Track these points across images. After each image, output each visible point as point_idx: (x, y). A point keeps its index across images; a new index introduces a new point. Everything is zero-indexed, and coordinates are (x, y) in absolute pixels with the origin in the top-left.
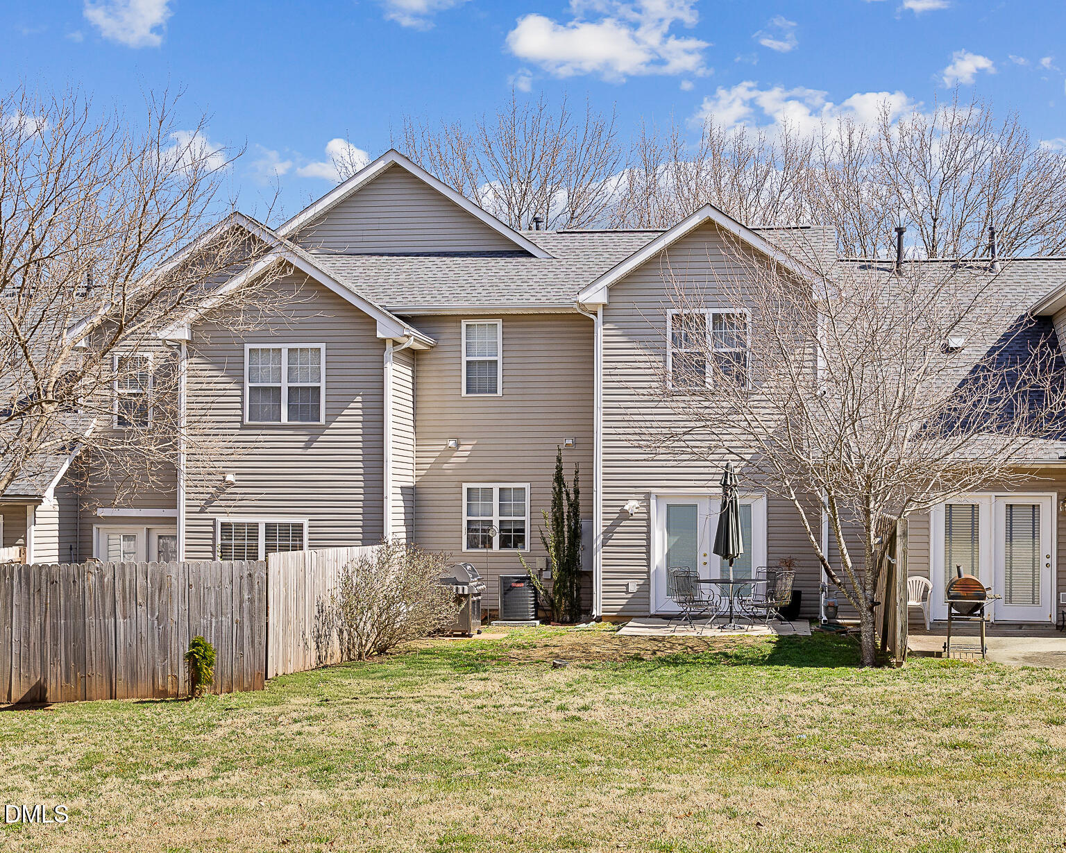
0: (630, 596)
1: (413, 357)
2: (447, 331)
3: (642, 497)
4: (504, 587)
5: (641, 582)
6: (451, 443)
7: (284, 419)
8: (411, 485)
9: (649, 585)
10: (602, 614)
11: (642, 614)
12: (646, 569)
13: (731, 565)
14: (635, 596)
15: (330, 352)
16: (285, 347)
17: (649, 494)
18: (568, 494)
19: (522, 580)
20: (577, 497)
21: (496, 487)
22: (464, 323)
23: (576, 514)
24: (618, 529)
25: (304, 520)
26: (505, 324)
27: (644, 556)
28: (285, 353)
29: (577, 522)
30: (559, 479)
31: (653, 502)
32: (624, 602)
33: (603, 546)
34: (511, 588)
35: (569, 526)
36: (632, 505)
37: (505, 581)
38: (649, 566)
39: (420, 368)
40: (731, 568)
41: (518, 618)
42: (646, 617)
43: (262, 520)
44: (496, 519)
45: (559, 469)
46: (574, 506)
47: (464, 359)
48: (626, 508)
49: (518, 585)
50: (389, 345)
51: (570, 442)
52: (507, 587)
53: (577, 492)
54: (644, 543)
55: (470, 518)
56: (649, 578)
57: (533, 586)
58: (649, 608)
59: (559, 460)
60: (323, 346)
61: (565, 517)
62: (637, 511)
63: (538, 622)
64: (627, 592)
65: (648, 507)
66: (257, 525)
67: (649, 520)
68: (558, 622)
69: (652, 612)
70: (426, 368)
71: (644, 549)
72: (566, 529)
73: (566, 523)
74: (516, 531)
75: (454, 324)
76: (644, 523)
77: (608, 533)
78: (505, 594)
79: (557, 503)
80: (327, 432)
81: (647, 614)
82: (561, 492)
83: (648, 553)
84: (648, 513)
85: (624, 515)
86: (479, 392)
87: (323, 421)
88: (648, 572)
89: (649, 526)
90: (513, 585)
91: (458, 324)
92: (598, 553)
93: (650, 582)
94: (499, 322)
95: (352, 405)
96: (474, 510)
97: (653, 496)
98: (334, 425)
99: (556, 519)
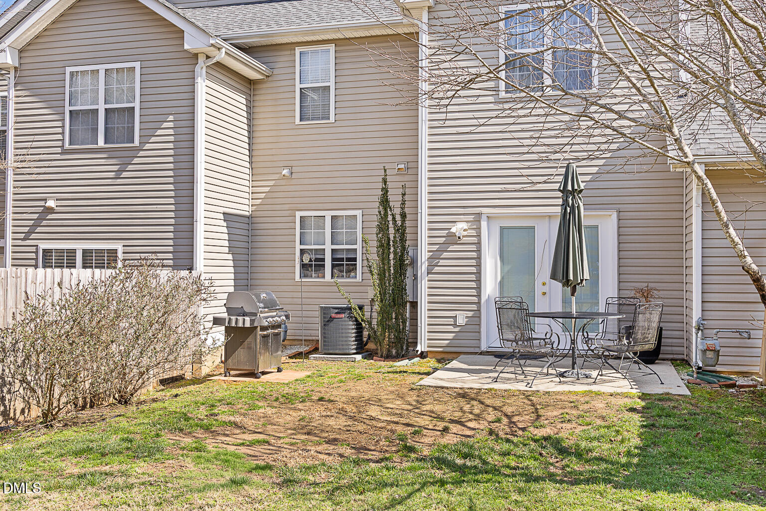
0: (457, 329)
1: (249, 86)
2: (282, 60)
3: (471, 218)
4: (324, 318)
5: (470, 314)
6: (285, 172)
7: (101, 143)
8: (247, 214)
9: (479, 317)
10: (427, 349)
11: (472, 350)
12: (475, 299)
13: (573, 295)
14: (463, 330)
15: (145, 71)
16: (102, 68)
17: (479, 215)
18: (394, 219)
19: (341, 310)
20: (403, 221)
21: (328, 215)
22: (298, 50)
23: (403, 240)
24: (445, 255)
25: (119, 246)
26: (338, 49)
27: (474, 285)
28: (102, 74)
29: (404, 248)
30: (385, 202)
31: (484, 224)
32: (451, 336)
33: (428, 273)
34: (331, 319)
35: (395, 253)
36: (459, 228)
37: (325, 310)
38: (479, 296)
39: (257, 98)
40: (574, 298)
41: (337, 352)
42: (476, 353)
43: (79, 246)
44: (328, 247)
45: (385, 191)
46: (401, 231)
47: (298, 86)
48: (453, 230)
49: (339, 316)
50: (201, 59)
51: (402, 166)
52: (328, 318)
53: (403, 216)
54: (474, 270)
55: (303, 247)
56: (479, 310)
57: (355, 318)
58: (480, 343)
59: (385, 181)
60: (137, 65)
61: (391, 243)
62: (465, 233)
63: (359, 357)
64: (455, 325)
65: (479, 229)
66: (74, 251)
67: (479, 243)
68: (382, 356)
69: (484, 348)
70: (262, 97)
71: (473, 277)
72: (392, 256)
73: (392, 249)
74: (348, 259)
75: (289, 52)
76: (474, 248)
77: (434, 259)
78: (325, 325)
79: (383, 228)
80: (142, 153)
81: (477, 350)
82: (386, 215)
83: (478, 281)
84: (479, 236)
85: (452, 239)
86: (312, 120)
87: (137, 143)
88: (479, 303)
89: (479, 251)
90: (333, 315)
91: (292, 52)
92: (423, 282)
93: (480, 314)
94: (332, 47)
95: (165, 125)
96: (307, 238)
97: (484, 217)
98: (148, 146)
99: (381, 246)
